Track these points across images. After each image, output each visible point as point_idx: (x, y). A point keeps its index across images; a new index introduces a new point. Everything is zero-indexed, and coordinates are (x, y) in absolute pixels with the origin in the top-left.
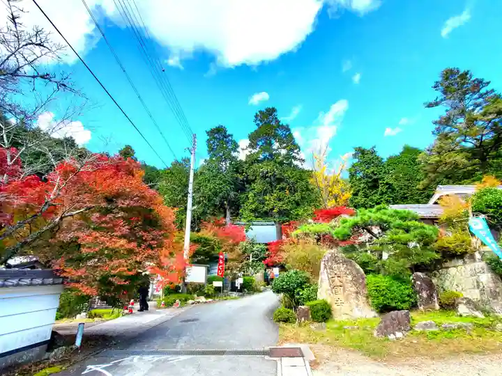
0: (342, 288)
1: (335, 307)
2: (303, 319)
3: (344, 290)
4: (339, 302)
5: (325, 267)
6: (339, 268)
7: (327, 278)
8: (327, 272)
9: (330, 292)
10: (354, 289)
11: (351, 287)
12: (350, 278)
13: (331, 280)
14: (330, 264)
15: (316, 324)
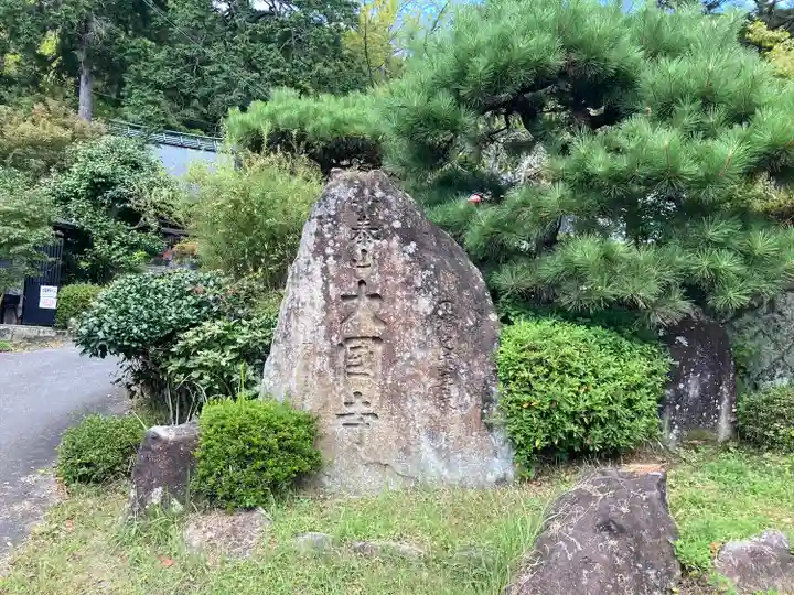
0: (379, 349)
1: (333, 426)
2: (157, 494)
3: (390, 359)
4: (359, 408)
5: (320, 250)
6: (382, 257)
7: (319, 300)
8: (325, 271)
9: (320, 363)
10: (432, 355)
11: (423, 346)
12: (424, 304)
13: (339, 308)
14: (344, 232)
15: (218, 521)
